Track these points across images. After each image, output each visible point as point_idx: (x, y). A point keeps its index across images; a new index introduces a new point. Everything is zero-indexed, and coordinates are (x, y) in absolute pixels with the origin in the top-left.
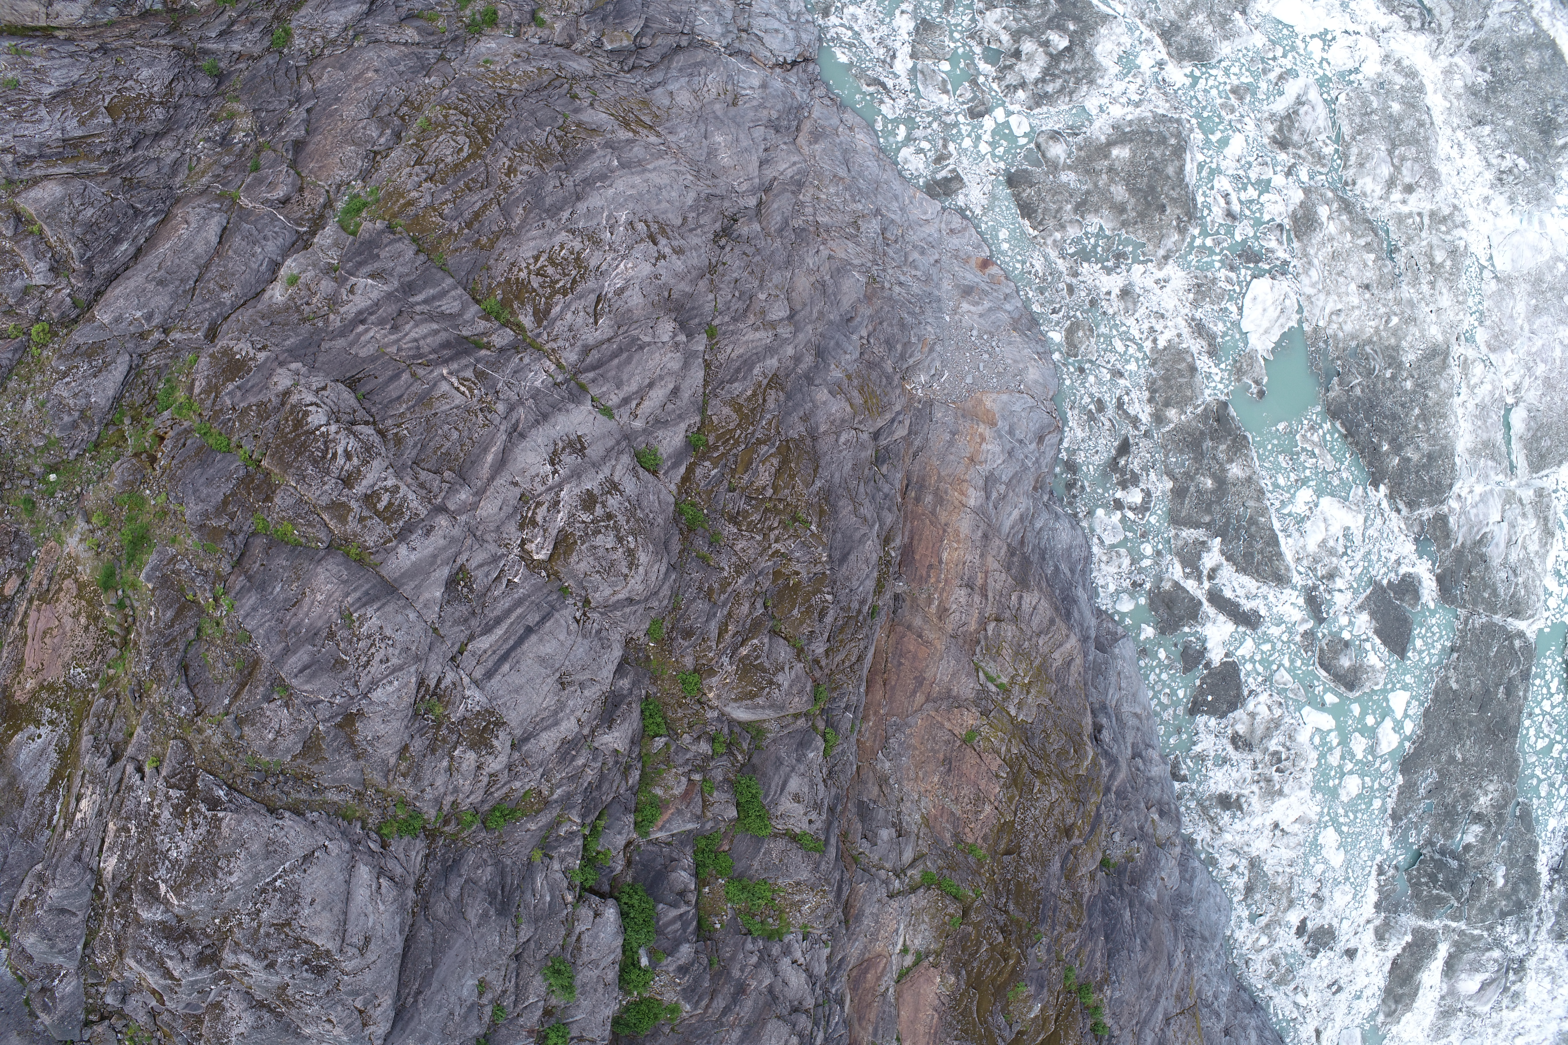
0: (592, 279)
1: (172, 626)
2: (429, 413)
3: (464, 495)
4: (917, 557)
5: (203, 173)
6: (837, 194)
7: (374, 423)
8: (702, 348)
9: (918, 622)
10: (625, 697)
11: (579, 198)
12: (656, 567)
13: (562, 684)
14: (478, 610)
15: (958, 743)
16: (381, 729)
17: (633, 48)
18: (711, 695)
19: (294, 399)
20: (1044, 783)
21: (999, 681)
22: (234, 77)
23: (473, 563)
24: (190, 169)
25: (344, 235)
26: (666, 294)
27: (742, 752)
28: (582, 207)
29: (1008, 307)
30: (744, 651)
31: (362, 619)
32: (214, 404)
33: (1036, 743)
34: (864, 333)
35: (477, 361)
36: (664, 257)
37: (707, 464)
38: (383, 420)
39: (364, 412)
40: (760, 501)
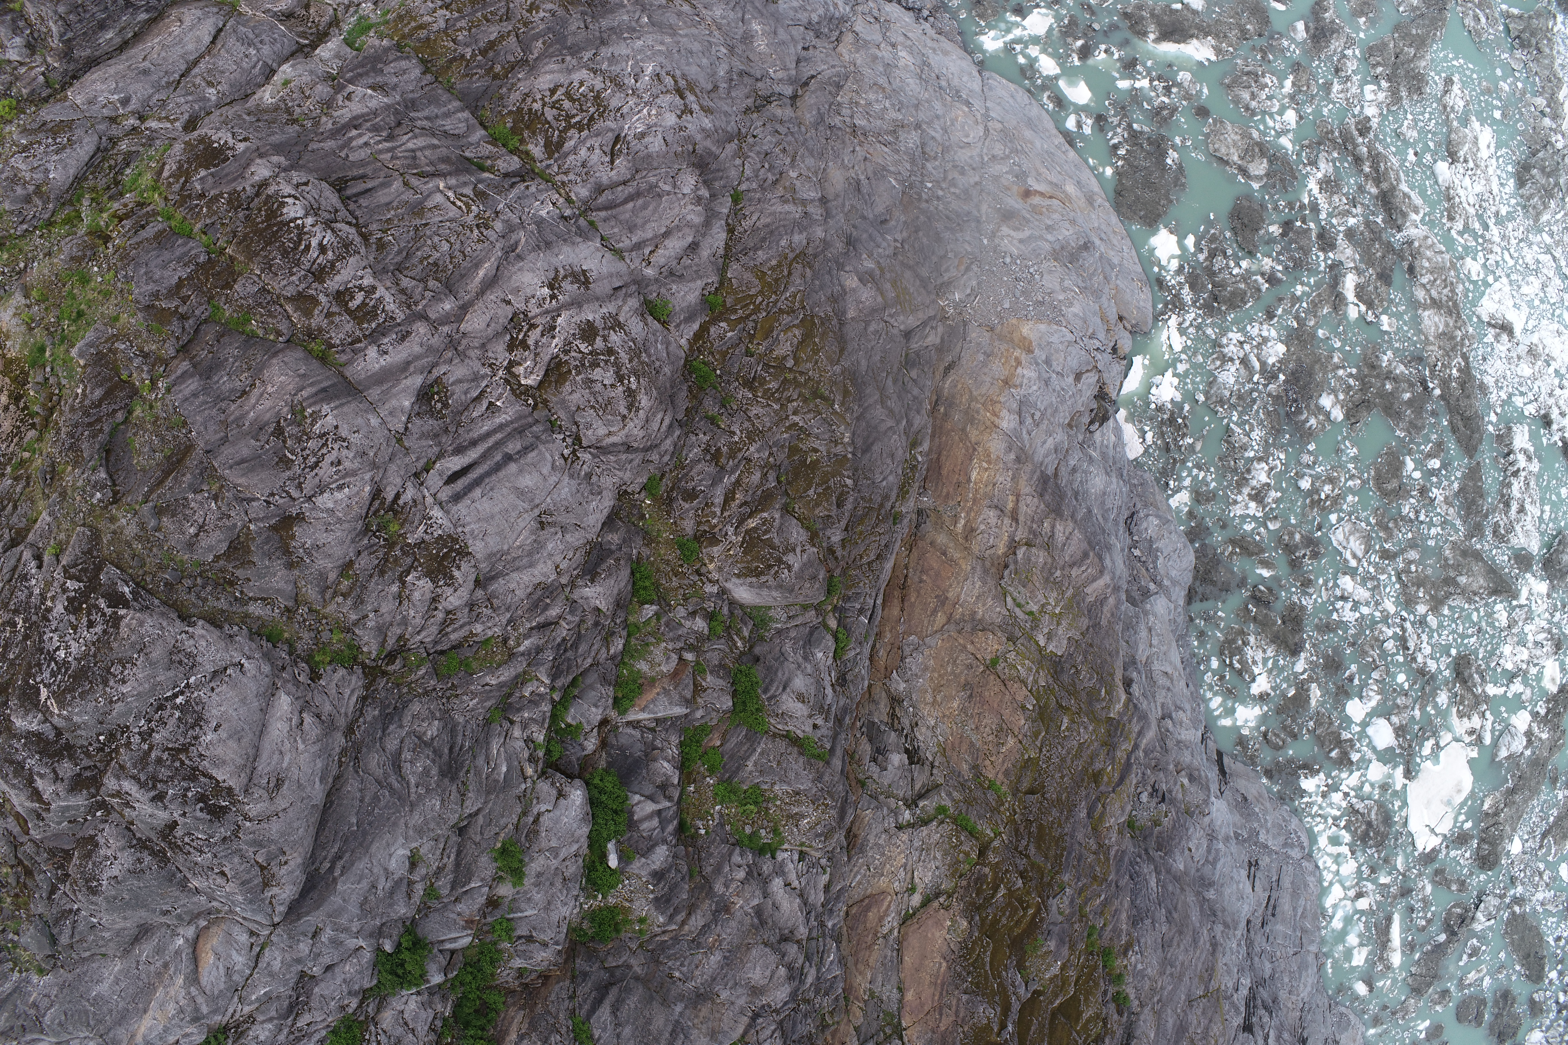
0: (612, 119)
1: (100, 405)
2: (419, 222)
3: (448, 306)
4: (944, 473)
6: (877, 101)
7: (357, 224)
8: (725, 211)
9: (941, 539)
10: (612, 552)
11: (603, 43)
12: (659, 416)
13: (541, 523)
14: (452, 428)
15: (982, 668)
16: (323, 538)
18: (711, 567)
19: (271, 190)
20: (1073, 721)
21: (1028, 608)
23: (451, 378)
25: (347, 49)
26: (691, 148)
27: (742, 639)
28: (606, 51)
29: (1049, 238)
31: (316, 417)
32: (182, 189)
33: (1065, 678)
34: (899, 237)
35: (479, 181)
36: (691, 112)
37: (723, 325)
38: (367, 223)
39: (346, 213)
40: (780, 371)
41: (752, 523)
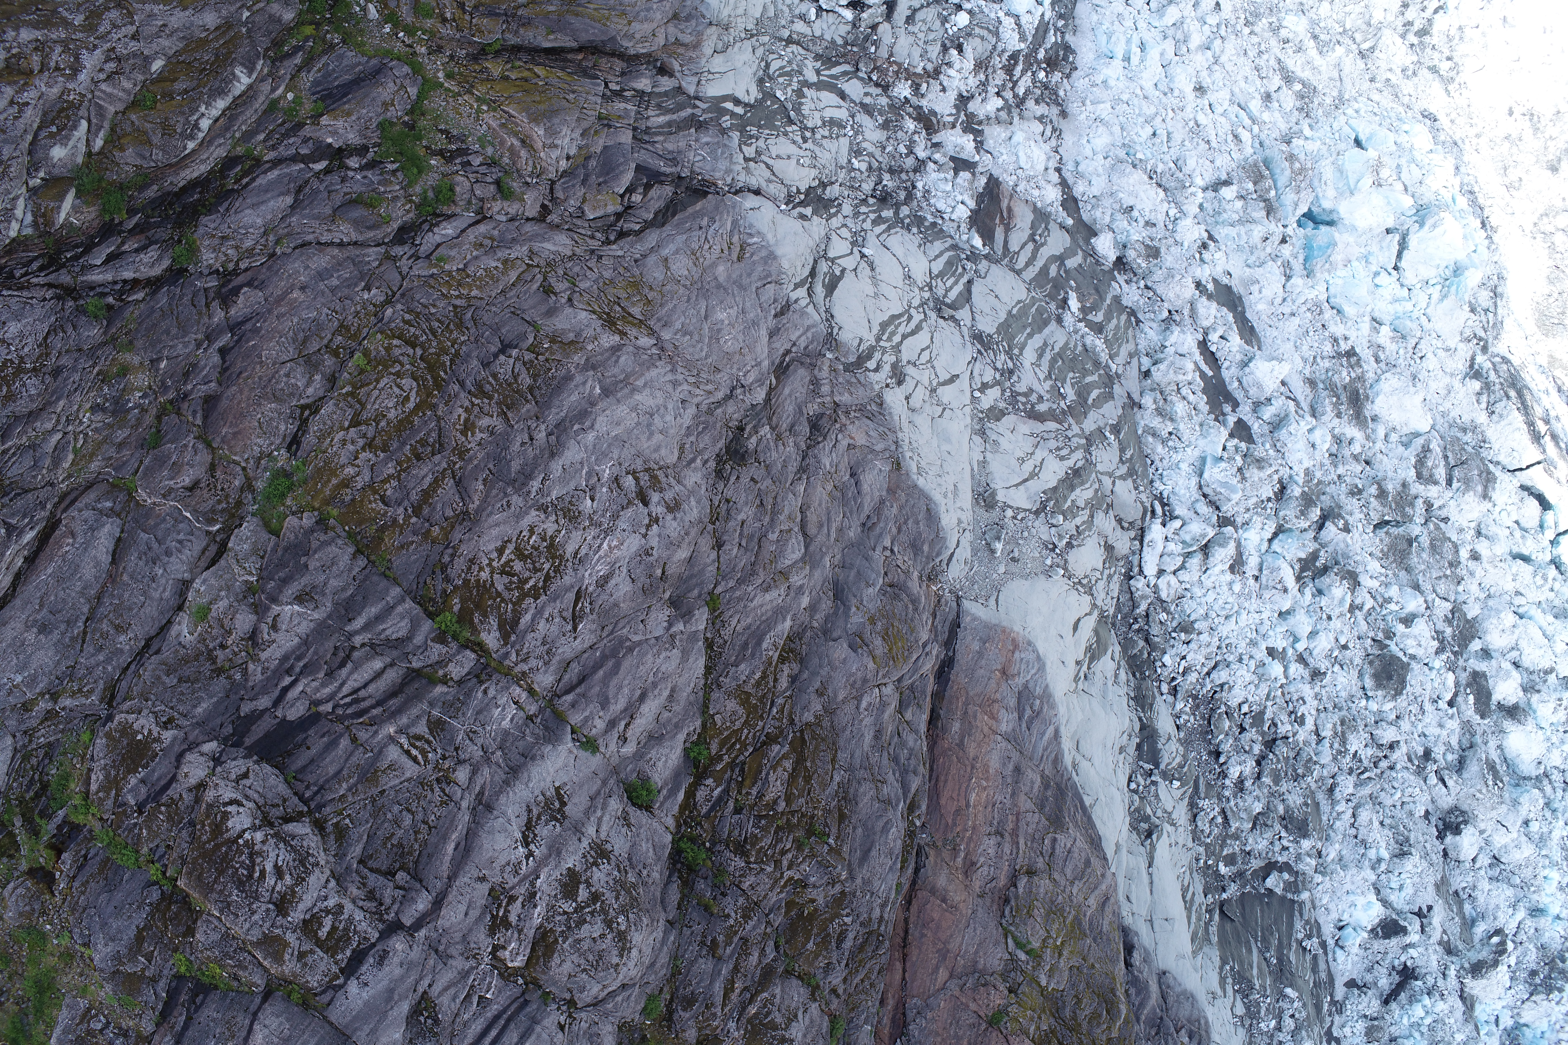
0: (570, 571)
2: (375, 791)
3: (420, 903)
4: (944, 802)
5: (92, 455)
7: (310, 813)
8: (702, 627)
9: (942, 882)
11: (553, 455)
12: (652, 938)
15: (984, 1026)
17: (620, 209)
19: (210, 795)
21: (1030, 944)
22: (127, 314)
23: (437, 988)
24: (75, 451)
25: (265, 535)
26: (659, 572)
28: (556, 467)
33: (1067, 1013)
34: (888, 543)
35: (431, 704)
36: (657, 521)
37: (710, 781)
38: (320, 807)
39: (296, 800)
40: (771, 819)
41: (752, 1010)
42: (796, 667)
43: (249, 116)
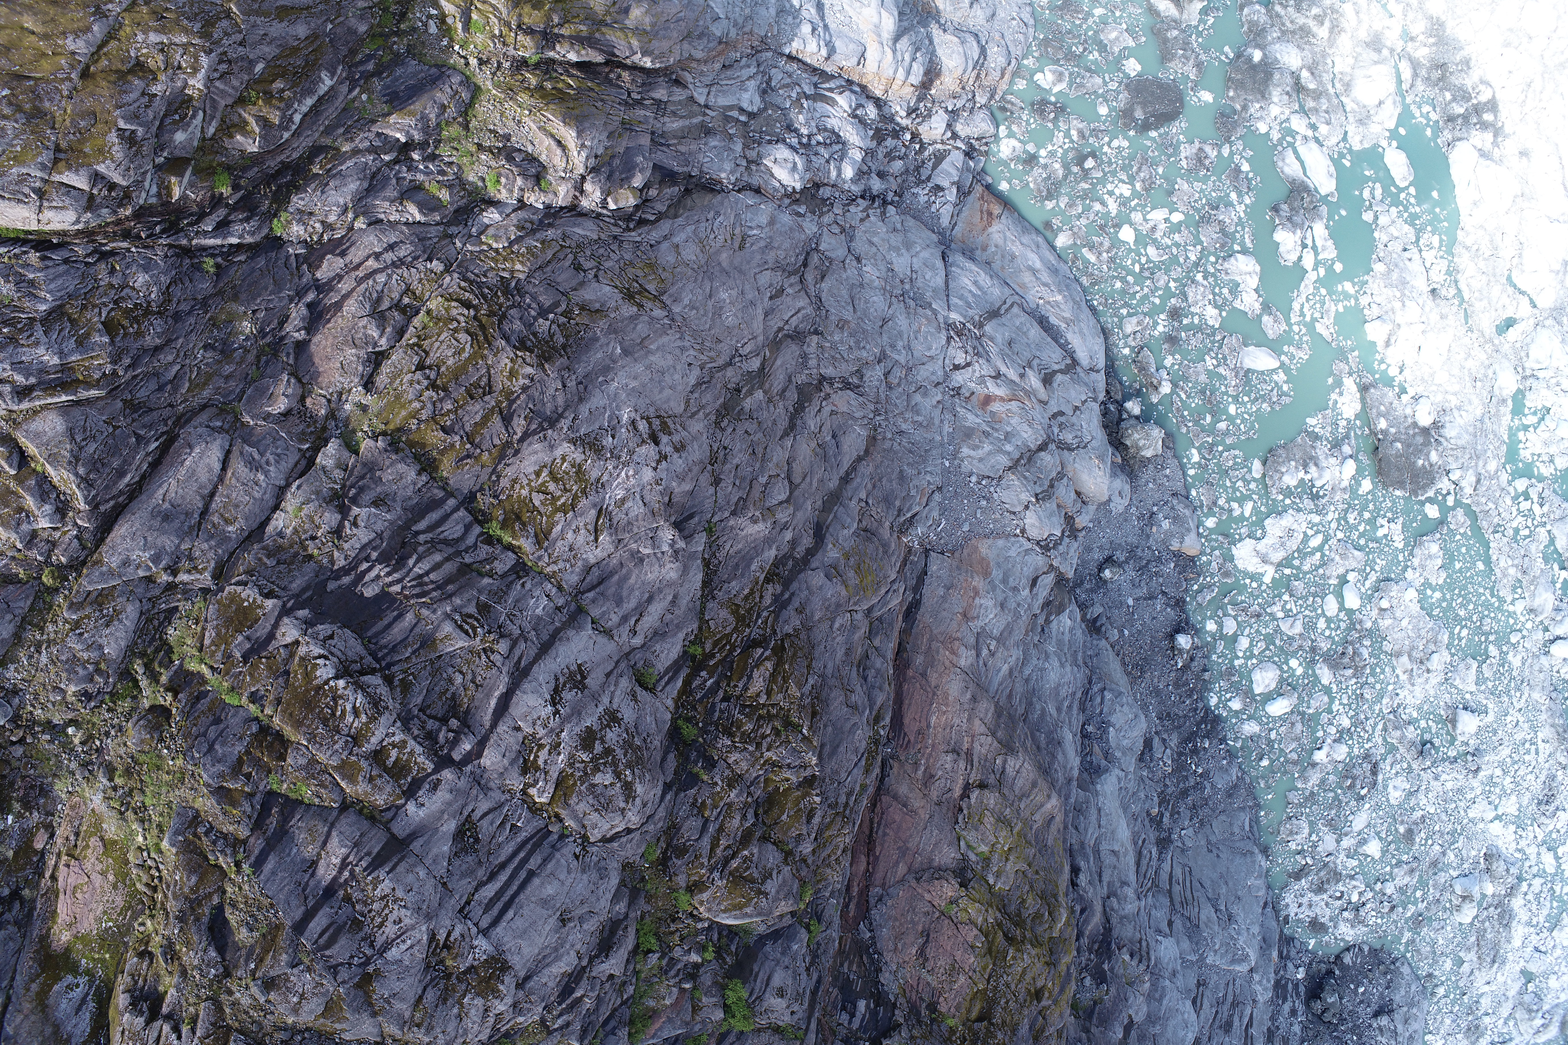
1: (197, 891)
2: (433, 656)
3: (468, 744)
4: (906, 721)
5: (205, 385)
6: (841, 342)
7: (381, 669)
8: (700, 549)
9: (903, 790)
10: (621, 922)
11: (581, 400)
12: (652, 793)
13: (562, 921)
14: (484, 859)
15: (937, 914)
16: (397, 986)
17: (639, 201)
18: (702, 909)
19: (302, 650)
20: (1017, 950)
21: (979, 850)
23: (478, 814)
24: (191, 381)
25: (346, 454)
26: (667, 499)
27: (730, 953)
28: (584, 410)
29: (1008, 448)
30: (734, 864)
31: (376, 882)
33: (1012, 909)
34: (863, 496)
35: (480, 592)
36: (666, 457)
37: (704, 674)
38: (389, 666)
39: (370, 658)
40: (754, 708)
42: (779, 588)
43: (331, 112)
